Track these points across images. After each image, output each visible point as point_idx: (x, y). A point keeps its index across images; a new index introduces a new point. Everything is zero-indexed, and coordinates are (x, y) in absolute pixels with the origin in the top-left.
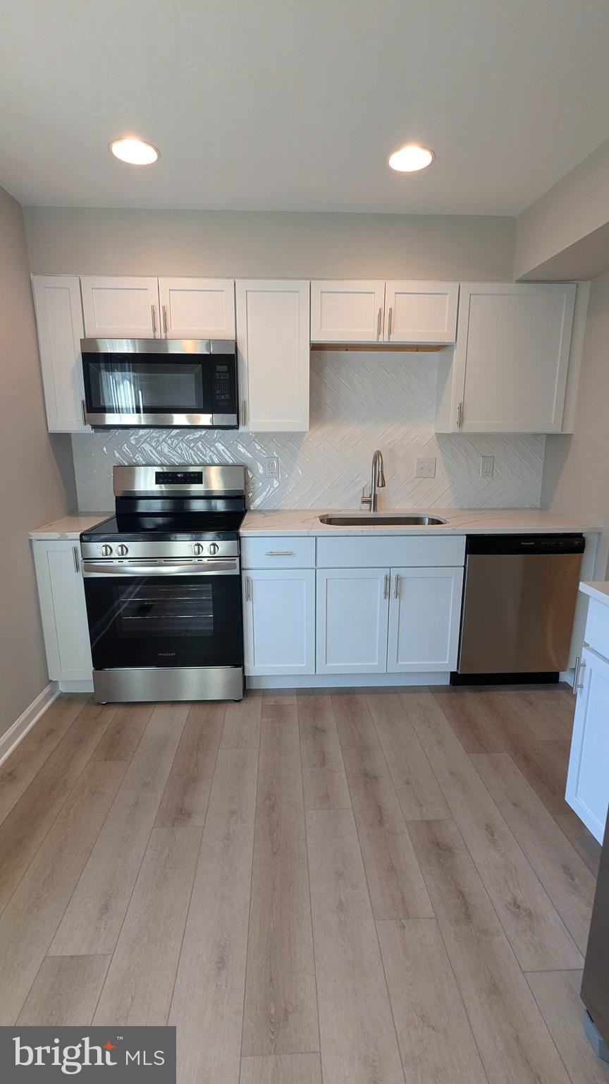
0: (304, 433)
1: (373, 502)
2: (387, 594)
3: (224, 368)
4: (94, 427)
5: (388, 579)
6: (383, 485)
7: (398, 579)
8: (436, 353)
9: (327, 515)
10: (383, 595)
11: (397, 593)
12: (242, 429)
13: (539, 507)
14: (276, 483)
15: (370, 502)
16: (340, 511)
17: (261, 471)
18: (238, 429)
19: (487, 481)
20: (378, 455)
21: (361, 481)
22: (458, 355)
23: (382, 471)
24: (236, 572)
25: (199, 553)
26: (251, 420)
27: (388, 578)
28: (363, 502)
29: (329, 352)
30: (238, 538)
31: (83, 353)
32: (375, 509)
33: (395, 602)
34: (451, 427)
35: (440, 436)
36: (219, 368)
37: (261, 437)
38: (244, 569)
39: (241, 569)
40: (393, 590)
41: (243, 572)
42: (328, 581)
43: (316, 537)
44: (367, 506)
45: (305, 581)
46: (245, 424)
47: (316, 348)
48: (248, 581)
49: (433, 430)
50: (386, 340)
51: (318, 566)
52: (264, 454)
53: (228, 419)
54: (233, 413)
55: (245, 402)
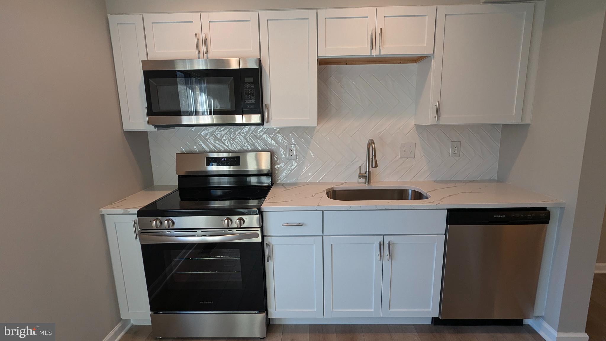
0: (314, 128)
1: (367, 177)
2: (381, 256)
3: (251, 79)
4: (156, 126)
5: (382, 245)
6: (376, 166)
7: (390, 244)
8: (415, 64)
9: (333, 188)
10: (378, 257)
11: (389, 256)
12: (266, 125)
13: (496, 179)
14: (294, 164)
15: (365, 177)
16: (342, 184)
17: (283, 156)
18: (263, 125)
19: (456, 160)
20: (371, 143)
21: (357, 161)
22: (435, 64)
23: (375, 156)
24: (259, 240)
25: (228, 226)
26: (273, 118)
27: (382, 243)
28: (360, 177)
29: (333, 67)
30: (261, 213)
31: (144, 72)
32: (369, 183)
33: (387, 262)
34: (430, 120)
35: (418, 127)
36: (247, 79)
37: (282, 130)
38: (266, 236)
39: (263, 236)
40: (386, 253)
41: (265, 238)
42: (333, 245)
43: (323, 211)
44: (363, 180)
45: (314, 245)
46: (268, 121)
47: (323, 63)
48: (269, 245)
49: (413, 123)
50: (377, 53)
51: (325, 234)
52: (285, 143)
53: (256, 118)
54: (258, 114)
55: (268, 105)
